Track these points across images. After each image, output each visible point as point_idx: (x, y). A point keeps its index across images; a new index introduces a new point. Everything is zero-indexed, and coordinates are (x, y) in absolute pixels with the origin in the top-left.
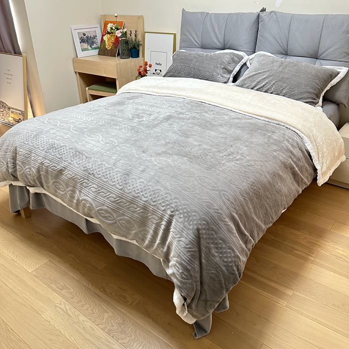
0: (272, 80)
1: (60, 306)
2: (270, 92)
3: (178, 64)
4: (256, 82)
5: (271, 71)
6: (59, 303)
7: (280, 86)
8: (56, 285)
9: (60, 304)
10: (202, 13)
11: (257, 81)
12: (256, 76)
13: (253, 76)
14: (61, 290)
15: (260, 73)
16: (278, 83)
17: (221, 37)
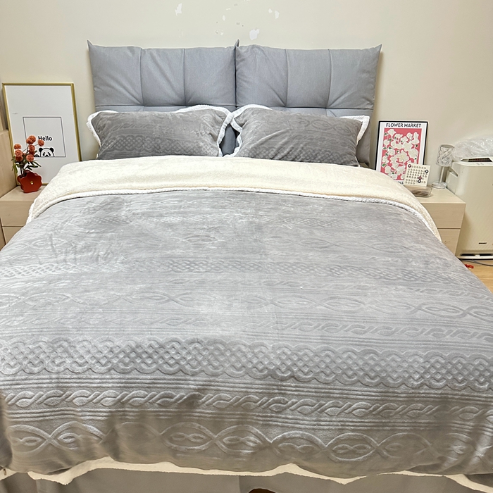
0: (297, 144)
2: (300, 160)
3: (125, 135)
4: (275, 150)
5: (291, 132)
7: (311, 151)
10: (131, 49)
11: (277, 147)
12: (272, 140)
13: (266, 141)
15: (276, 136)
16: (308, 146)
17: (179, 86)
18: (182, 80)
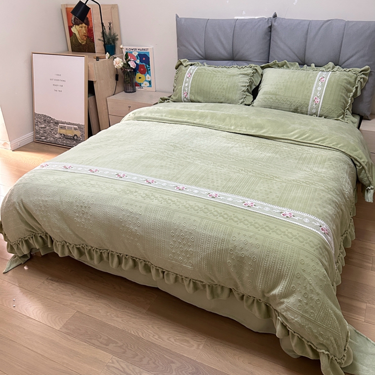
1: (113, 365)
6: (111, 361)
8: (98, 341)
9: (113, 363)
14: (106, 345)
17: (229, 47)
18: (231, 43)
